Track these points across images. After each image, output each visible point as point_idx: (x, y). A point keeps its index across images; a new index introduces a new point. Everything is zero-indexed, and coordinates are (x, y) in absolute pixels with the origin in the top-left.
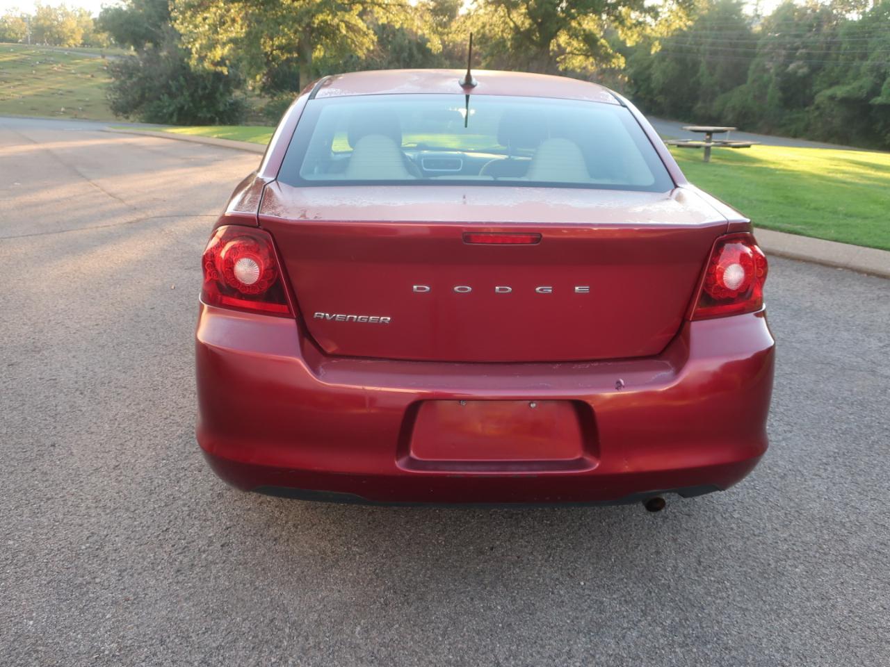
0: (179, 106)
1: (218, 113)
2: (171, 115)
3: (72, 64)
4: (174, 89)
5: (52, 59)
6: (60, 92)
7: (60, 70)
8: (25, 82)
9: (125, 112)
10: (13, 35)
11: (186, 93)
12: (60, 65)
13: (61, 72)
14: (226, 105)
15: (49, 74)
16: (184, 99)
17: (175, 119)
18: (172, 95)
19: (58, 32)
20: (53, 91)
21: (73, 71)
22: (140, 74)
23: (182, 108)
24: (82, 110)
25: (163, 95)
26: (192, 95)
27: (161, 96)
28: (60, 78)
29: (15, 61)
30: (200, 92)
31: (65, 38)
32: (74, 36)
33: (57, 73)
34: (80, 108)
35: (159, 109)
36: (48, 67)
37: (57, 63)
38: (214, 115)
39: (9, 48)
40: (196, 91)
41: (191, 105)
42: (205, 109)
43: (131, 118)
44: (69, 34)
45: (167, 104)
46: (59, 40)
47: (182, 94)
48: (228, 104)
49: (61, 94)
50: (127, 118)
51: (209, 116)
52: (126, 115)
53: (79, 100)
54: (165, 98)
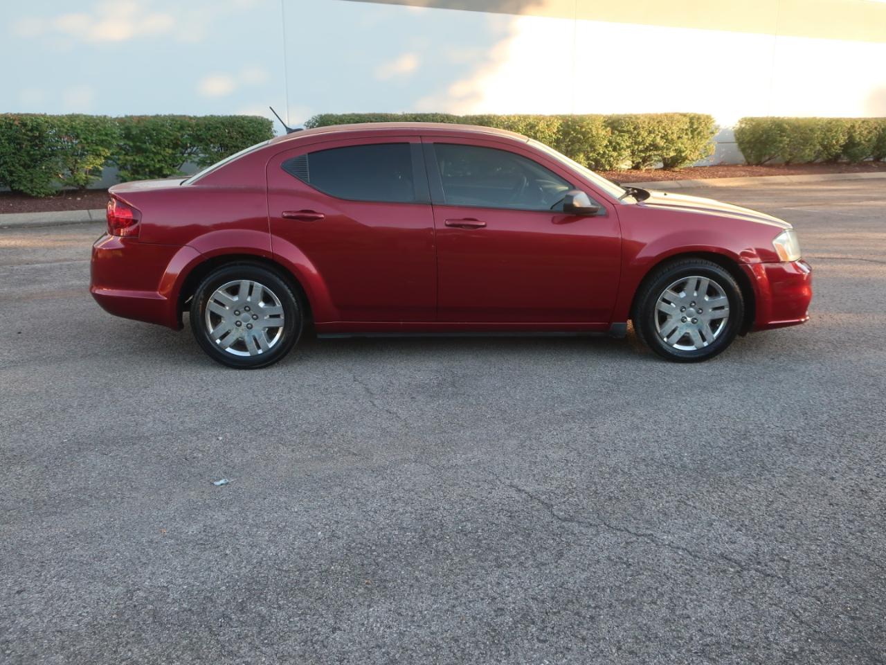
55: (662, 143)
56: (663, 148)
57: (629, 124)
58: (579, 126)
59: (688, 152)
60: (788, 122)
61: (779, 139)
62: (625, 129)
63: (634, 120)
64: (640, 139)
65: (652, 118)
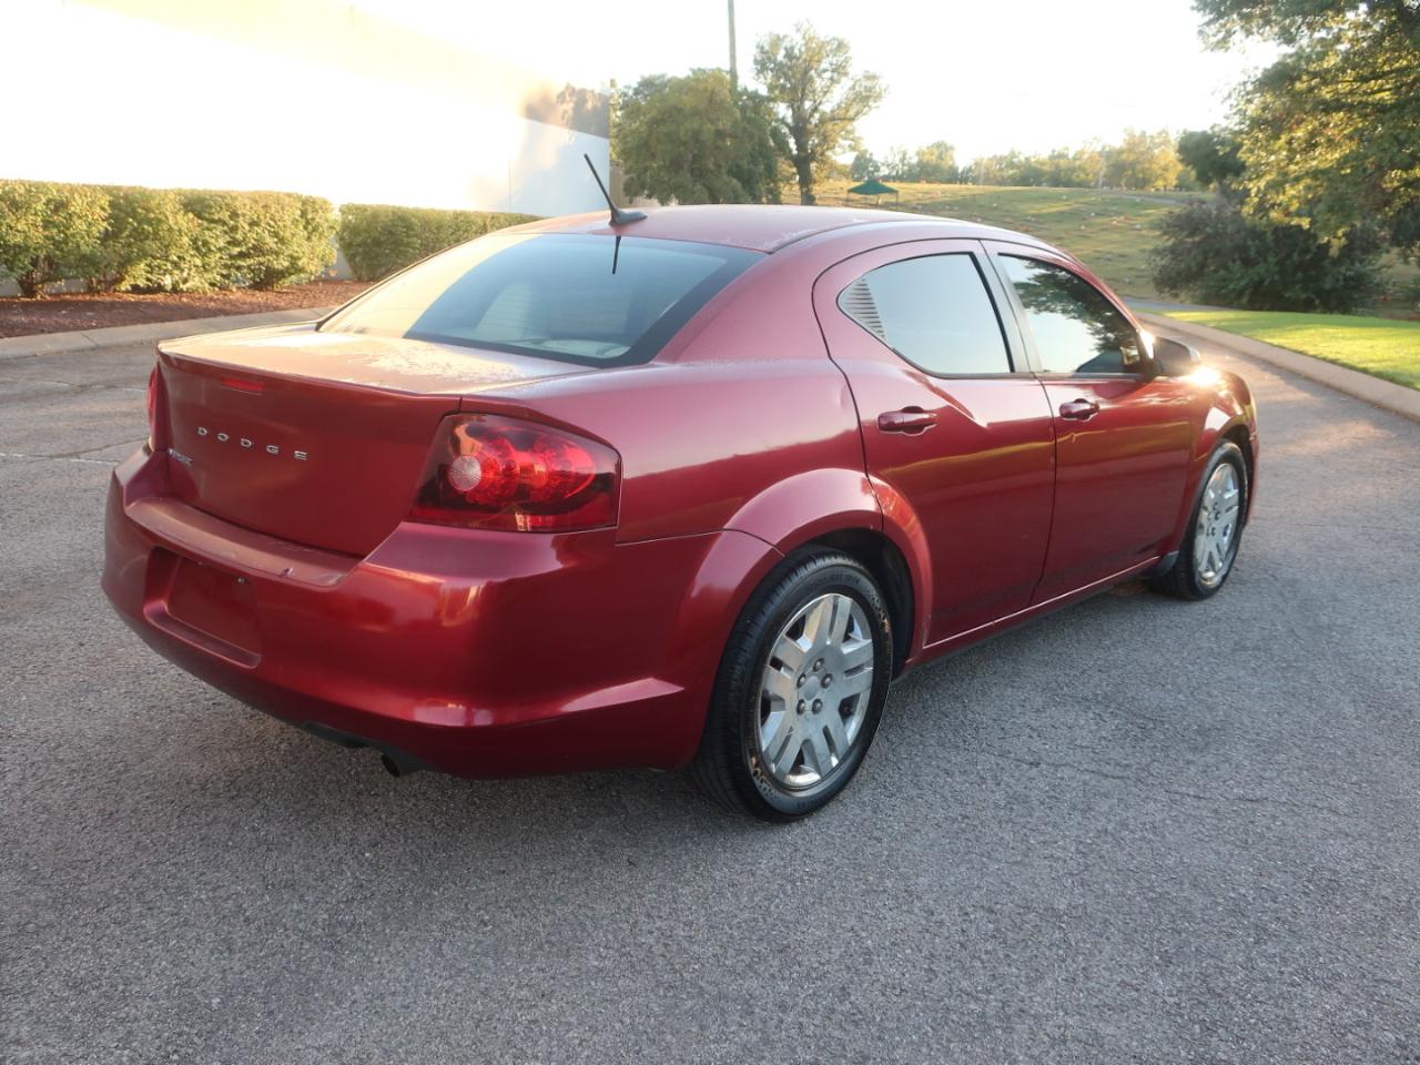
0: (1256, 279)
1: (1320, 293)
2: (1241, 294)
3: (1140, 216)
4: (1252, 253)
5: (1115, 208)
6: (1109, 256)
7: (1120, 225)
8: (1067, 241)
9: (1173, 287)
10: (1082, 176)
11: (1272, 259)
12: (1122, 218)
13: (1120, 228)
14: (1337, 280)
15: (1103, 230)
16: (1266, 269)
17: (1245, 300)
18: (1248, 263)
19: (1143, 171)
20: (1097, 255)
21: (1138, 227)
22: (1208, 230)
23: (1261, 282)
24: (1129, 283)
25: (1234, 261)
26: (1280, 263)
27: (1230, 264)
28: (1116, 237)
29: (1062, 213)
30: (1296, 257)
31: (1153, 179)
32: (1166, 174)
33: (1115, 229)
34: (1127, 280)
35: (1222, 284)
36: (1106, 220)
37: (1118, 213)
38: (1313, 296)
39: (1062, 194)
40: (1289, 256)
41: (1277, 277)
42: (1298, 286)
43: (1183, 296)
44: (1160, 172)
45: (1238, 275)
46: (1142, 182)
47: (1265, 261)
48: (1341, 277)
49: (1109, 260)
50: (1176, 296)
51: (1304, 296)
52: (1174, 291)
53: (1130, 269)
54: (1237, 266)
55: (271, 242)
56: (272, 252)
57: (221, 208)
58: (143, 208)
59: (305, 260)
60: (416, 213)
61: (406, 240)
62: (216, 217)
63: (228, 201)
64: (239, 236)
65: (255, 198)
